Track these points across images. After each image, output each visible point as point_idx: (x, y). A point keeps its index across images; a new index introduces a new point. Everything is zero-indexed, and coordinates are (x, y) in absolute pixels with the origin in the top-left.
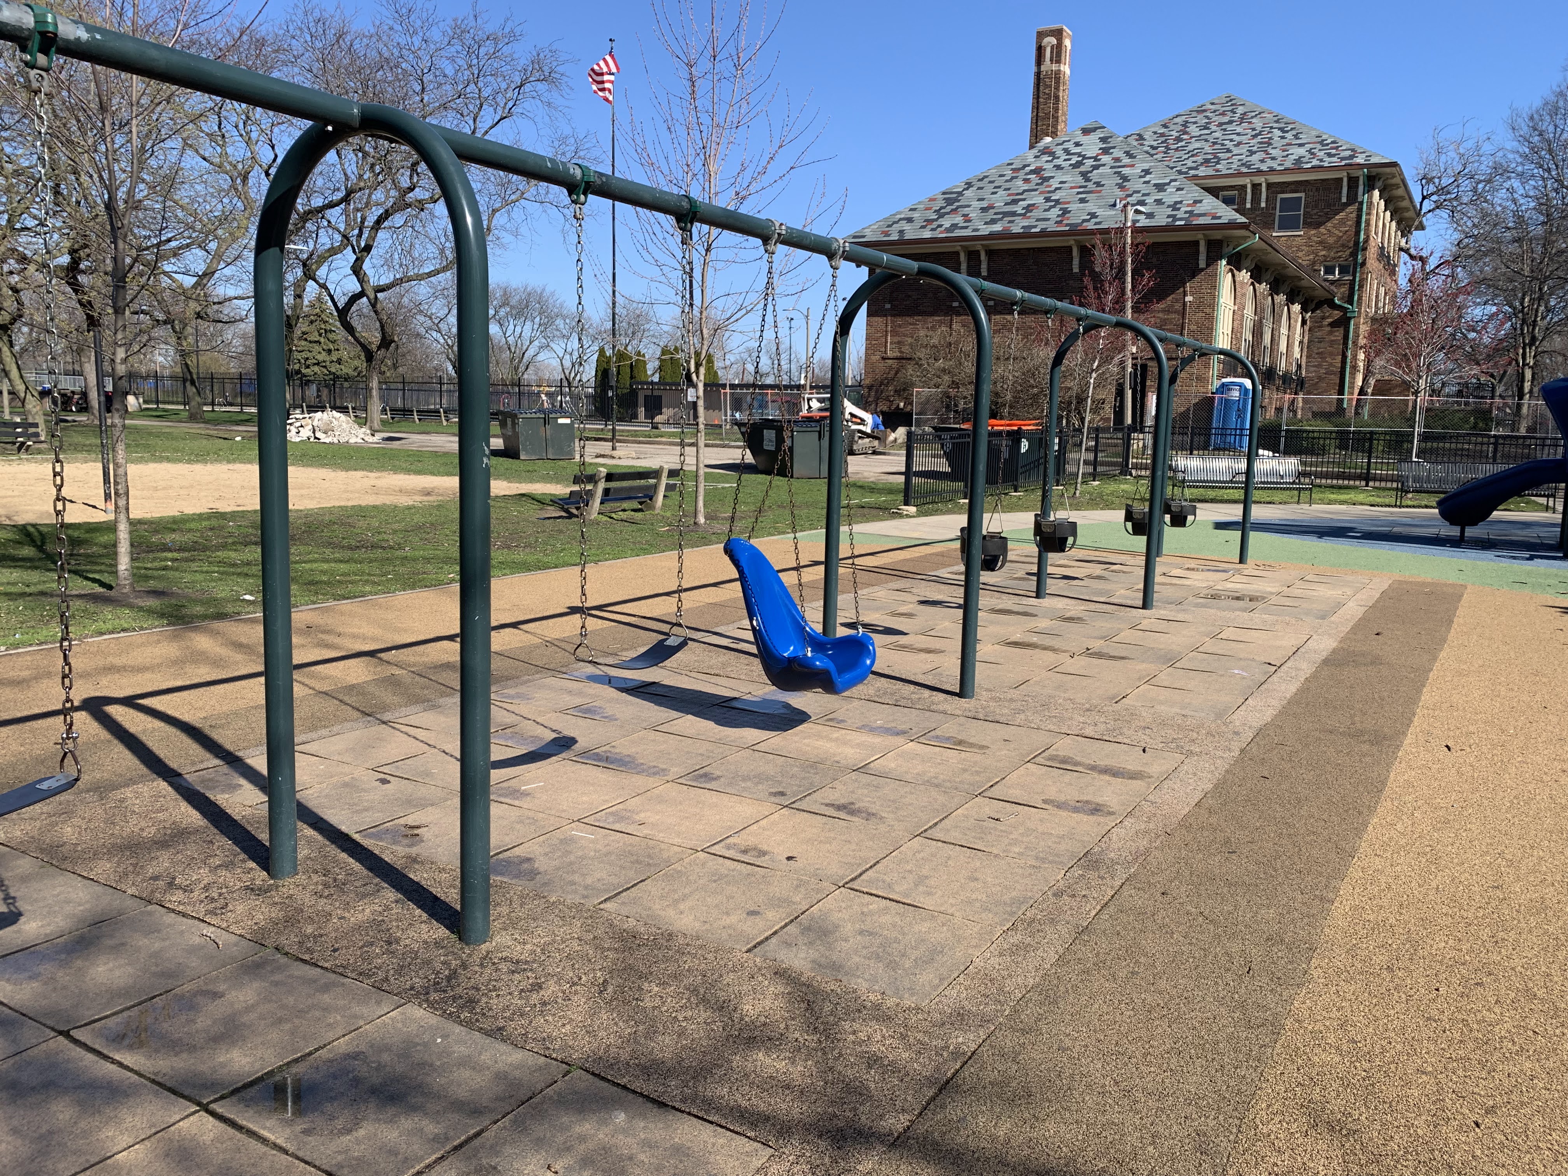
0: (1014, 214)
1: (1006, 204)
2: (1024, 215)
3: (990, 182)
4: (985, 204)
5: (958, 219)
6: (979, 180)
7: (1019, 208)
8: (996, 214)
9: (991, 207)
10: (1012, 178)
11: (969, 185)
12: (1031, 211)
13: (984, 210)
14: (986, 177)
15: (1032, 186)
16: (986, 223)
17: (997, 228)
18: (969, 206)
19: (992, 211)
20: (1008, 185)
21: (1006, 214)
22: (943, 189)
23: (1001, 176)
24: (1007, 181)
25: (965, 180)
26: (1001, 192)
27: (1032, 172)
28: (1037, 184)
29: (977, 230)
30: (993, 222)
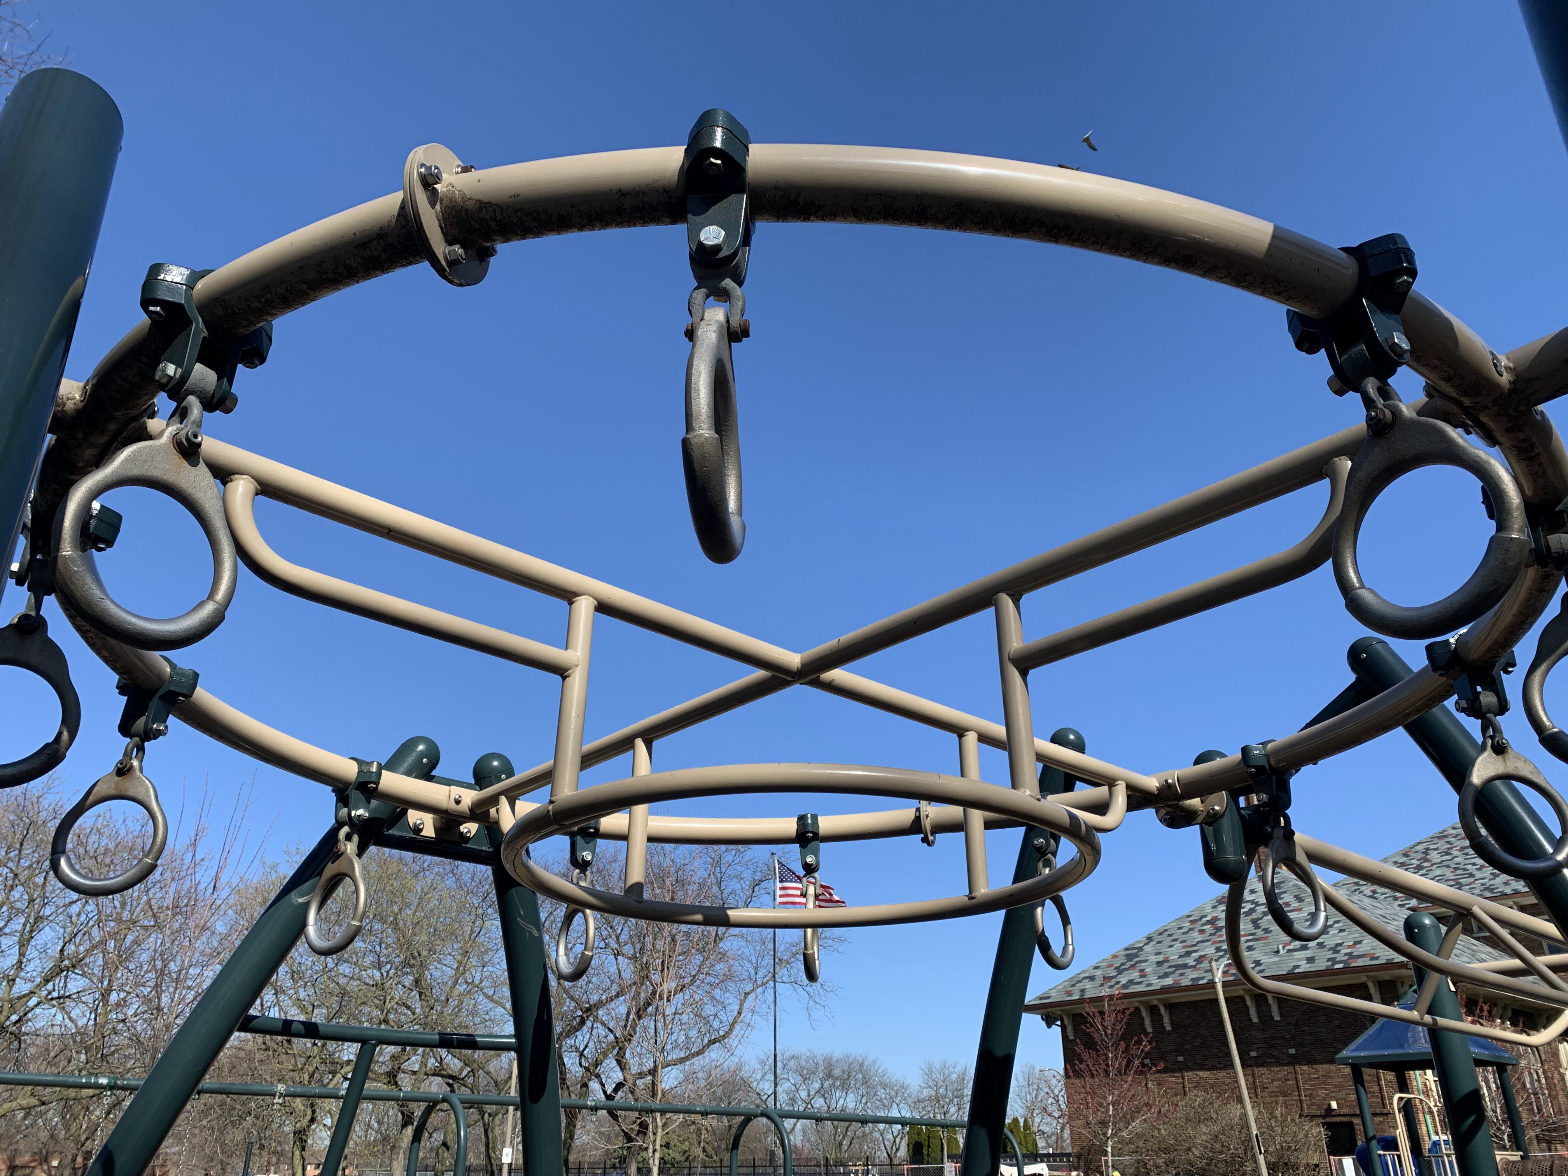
0: (1185, 966)
1: (1181, 957)
2: (1194, 967)
3: (1170, 935)
4: (1160, 958)
5: (1135, 975)
6: (1160, 934)
7: (1190, 961)
8: (1170, 967)
9: (1166, 960)
10: (1190, 930)
11: (1150, 939)
12: (1201, 963)
13: (1159, 964)
14: (1166, 930)
15: (1206, 936)
16: (1160, 977)
17: (1168, 981)
18: (1146, 961)
19: (1166, 965)
20: (1184, 937)
21: (1178, 967)
22: (1126, 945)
23: (1180, 928)
24: (1184, 933)
25: (1146, 934)
26: (1178, 945)
27: (1208, 922)
28: (1211, 935)
29: (1150, 985)
30: (1166, 975)
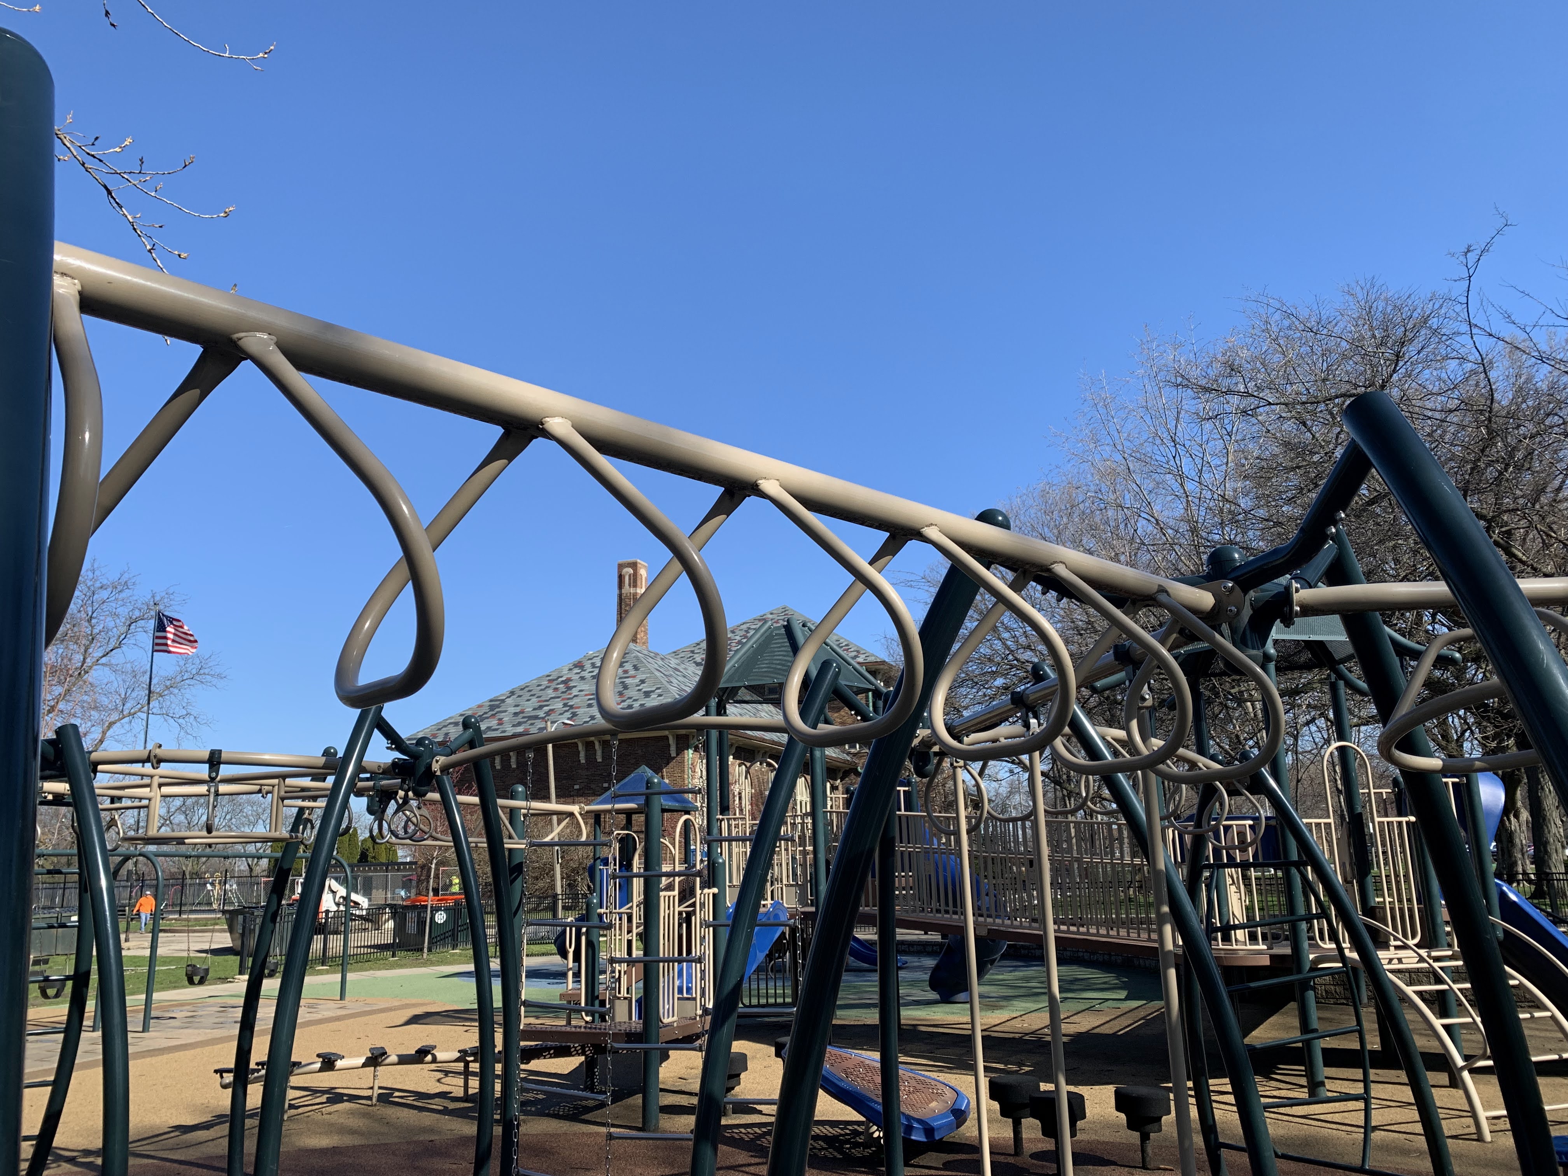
0: (536, 717)
1: (534, 709)
2: (543, 718)
3: (530, 691)
4: (518, 709)
5: (493, 723)
6: (522, 689)
7: (541, 714)
8: (524, 717)
9: (522, 712)
10: (547, 687)
11: (512, 693)
12: (549, 715)
13: (516, 714)
14: (527, 687)
15: (558, 694)
16: (514, 726)
17: (520, 729)
18: (505, 711)
19: (521, 715)
20: (540, 693)
21: (530, 718)
22: (492, 697)
23: (539, 686)
24: (541, 690)
25: (510, 689)
26: (534, 699)
27: (563, 682)
28: (563, 692)
29: (504, 732)
30: (519, 724)
